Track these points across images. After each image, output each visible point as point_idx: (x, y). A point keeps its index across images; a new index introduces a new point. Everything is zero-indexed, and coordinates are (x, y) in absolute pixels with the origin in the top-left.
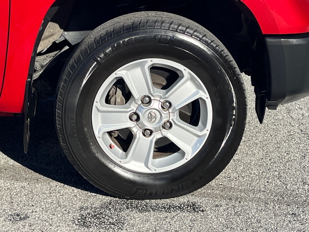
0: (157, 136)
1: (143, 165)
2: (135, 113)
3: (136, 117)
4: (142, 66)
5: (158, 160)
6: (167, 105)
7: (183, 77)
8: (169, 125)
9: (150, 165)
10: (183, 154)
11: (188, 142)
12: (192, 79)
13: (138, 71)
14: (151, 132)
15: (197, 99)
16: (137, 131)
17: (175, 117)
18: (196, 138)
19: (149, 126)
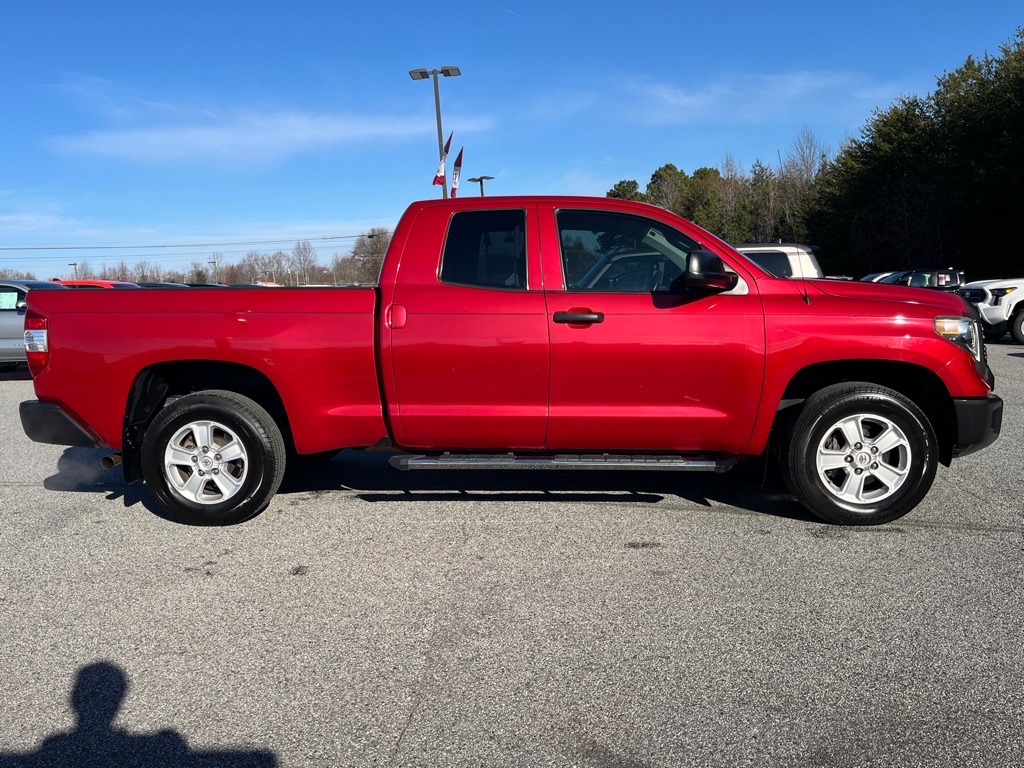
0: (866, 474)
1: (854, 497)
2: (849, 456)
3: (850, 459)
4: (856, 419)
5: (865, 494)
6: (875, 450)
7: (887, 428)
8: (875, 466)
9: (860, 497)
10: (887, 489)
11: (891, 480)
12: (895, 430)
13: (852, 424)
14: (862, 470)
15: (897, 448)
16: (850, 469)
17: (879, 459)
18: (898, 477)
19: (860, 466)
